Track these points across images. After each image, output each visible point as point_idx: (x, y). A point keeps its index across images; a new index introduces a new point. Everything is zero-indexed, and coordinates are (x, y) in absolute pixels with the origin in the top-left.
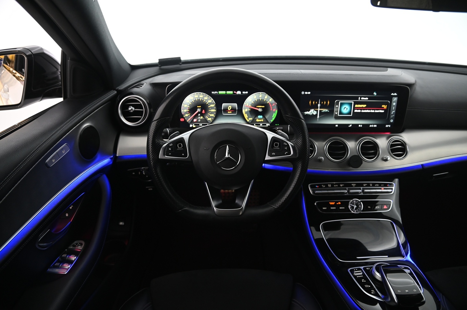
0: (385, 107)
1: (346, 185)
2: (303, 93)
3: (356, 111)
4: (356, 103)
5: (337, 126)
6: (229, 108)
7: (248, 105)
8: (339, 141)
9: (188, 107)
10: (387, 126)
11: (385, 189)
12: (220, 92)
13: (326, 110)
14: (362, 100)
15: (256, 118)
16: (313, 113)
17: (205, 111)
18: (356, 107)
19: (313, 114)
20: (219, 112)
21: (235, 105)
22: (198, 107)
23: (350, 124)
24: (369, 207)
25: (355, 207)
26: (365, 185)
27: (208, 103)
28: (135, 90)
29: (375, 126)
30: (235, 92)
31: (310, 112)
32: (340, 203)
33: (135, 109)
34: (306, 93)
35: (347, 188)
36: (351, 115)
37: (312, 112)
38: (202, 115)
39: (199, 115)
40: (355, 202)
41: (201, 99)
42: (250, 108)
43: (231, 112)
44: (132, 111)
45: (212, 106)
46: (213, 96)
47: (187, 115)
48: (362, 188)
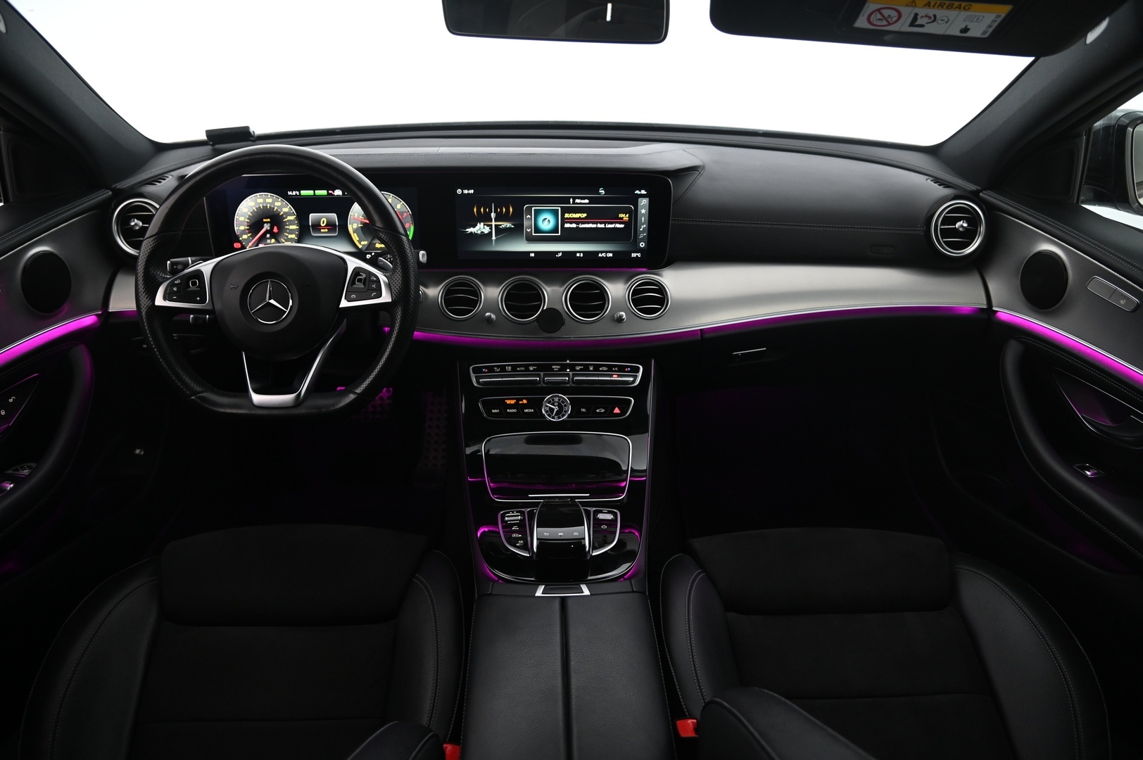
0: (625, 217)
1: (540, 368)
2: (459, 191)
3: (567, 225)
4: (564, 211)
5: (532, 255)
6: (323, 223)
7: (358, 217)
8: (527, 282)
9: (247, 220)
10: (634, 255)
11: (619, 376)
12: (304, 193)
13: (508, 225)
14: (577, 203)
15: (374, 242)
16: (483, 230)
17: (278, 229)
18: (567, 218)
19: (482, 232)
20: (305, 231)
21: (334, 216)
22: (264, 220)
23: (559, 252)
24: (583, 410)
25: (556, 409)
26: (578, 368)
27: (282, 213)
28: (150, 189)
29: (611, 255)
30: (330, 192)
31: (477, 228)
32: (525, 401)
33: (143, 224)
34: (466, 192)
35: (542, 374)
36: (559, 234)
37: (480, 228)
38: (274, 236)
39: (268, 236)
40: (556, 399)
41: (268, 205)
42: (362, 223)
43: (326, 230)
44: (137, 228)
45: (290, 218)
46: (292, 201)
47: (245, 237)
48: (571, 373)
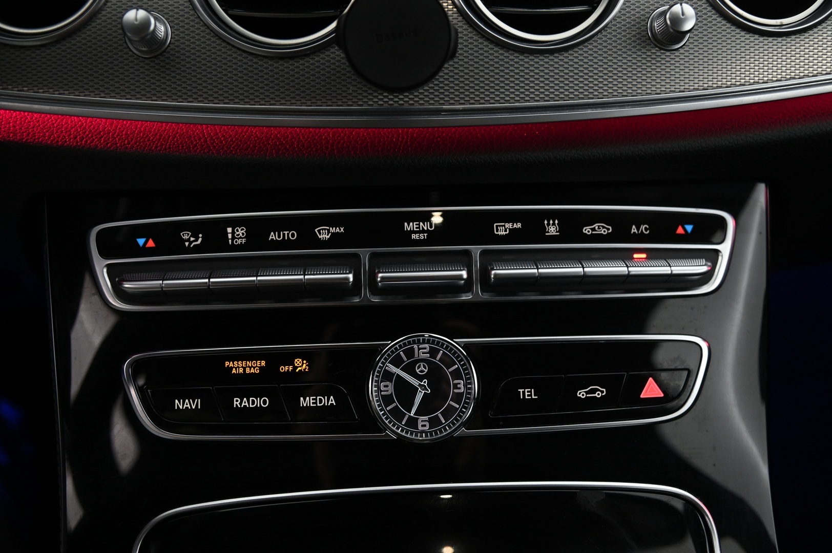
11: (653, 255)
24: (527, 393)
25: (422, 389)
32: (301, 365)
35: (365, 253)
40: (422, 351)
48: (476, 250)
